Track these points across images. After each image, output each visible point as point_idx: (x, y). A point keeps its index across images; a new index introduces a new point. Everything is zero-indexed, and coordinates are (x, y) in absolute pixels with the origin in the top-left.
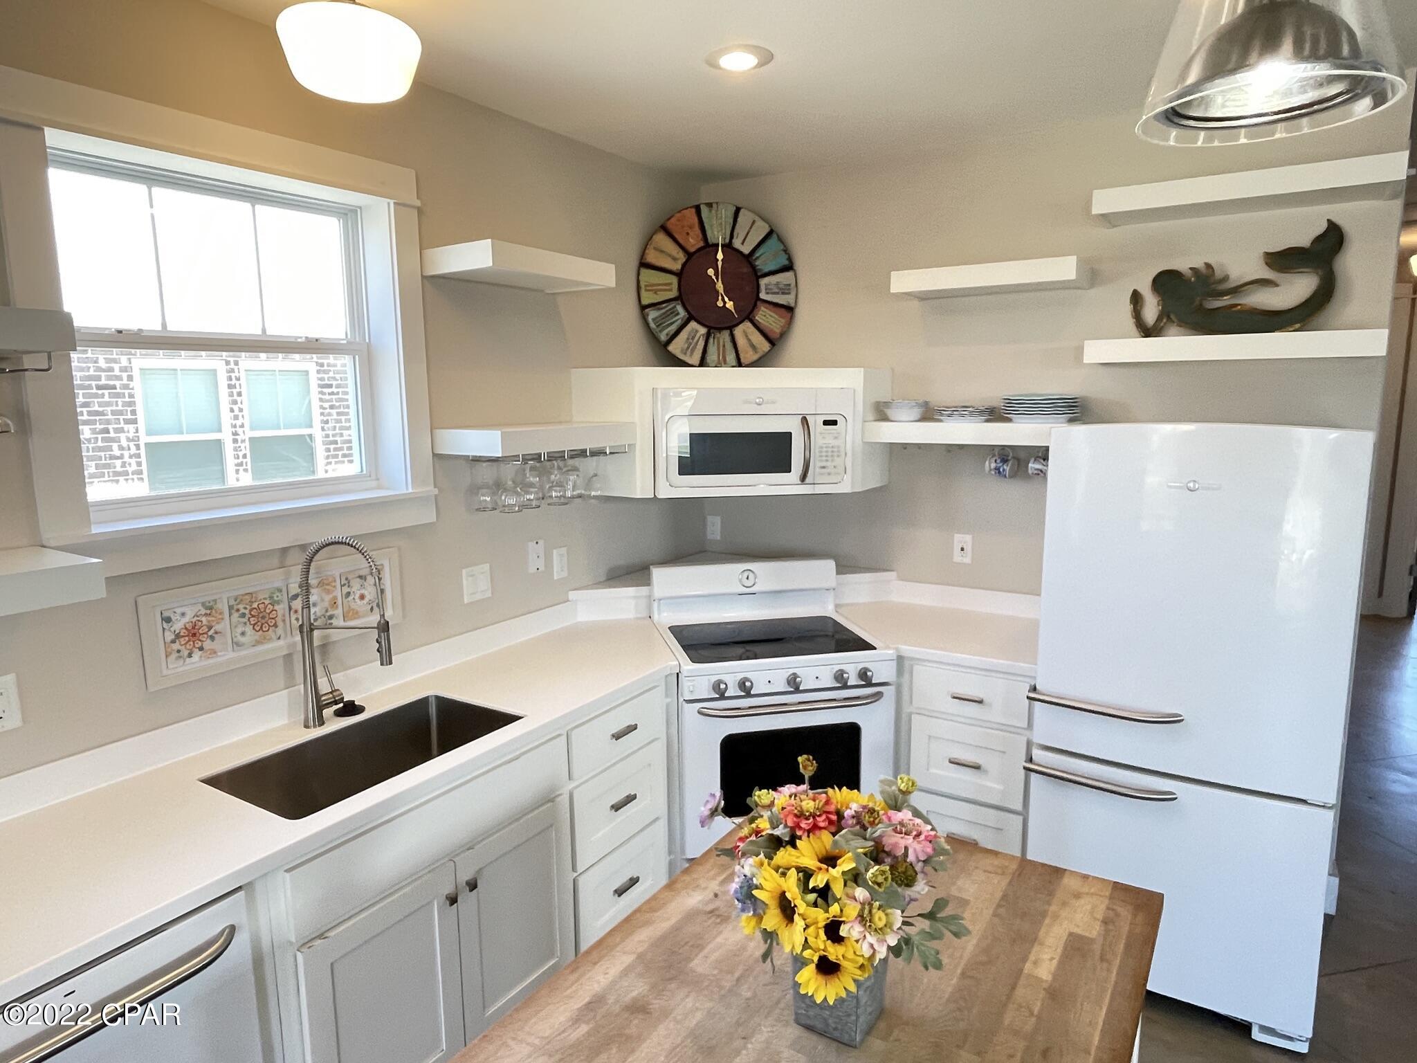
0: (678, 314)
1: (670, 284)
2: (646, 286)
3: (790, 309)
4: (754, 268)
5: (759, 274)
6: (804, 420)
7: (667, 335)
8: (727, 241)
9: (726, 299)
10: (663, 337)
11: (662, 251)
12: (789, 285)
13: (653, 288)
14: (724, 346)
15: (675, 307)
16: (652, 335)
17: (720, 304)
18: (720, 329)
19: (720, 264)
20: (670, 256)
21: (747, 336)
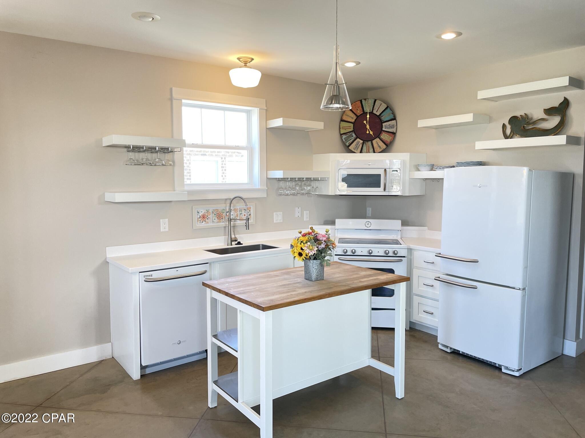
0: (353, 136)
1: (351, 126)
2: (342, 127)
3: (394, 134)
4: (380, 120)
5: (382, 122)
6: (385, 170)
7: (349, 143)
8: (371, 111)
9: (370, 131)
10: (347, 144)
11: (348, 116)
12: (394, 125)
13: (344, 128)
14: (369, 147)
15: (352, 134)
16: (344, 143)
17: (368, 132)
18: (368, 141)
19: (368, 119)
20: (351, 117)
21: (377, 143)
